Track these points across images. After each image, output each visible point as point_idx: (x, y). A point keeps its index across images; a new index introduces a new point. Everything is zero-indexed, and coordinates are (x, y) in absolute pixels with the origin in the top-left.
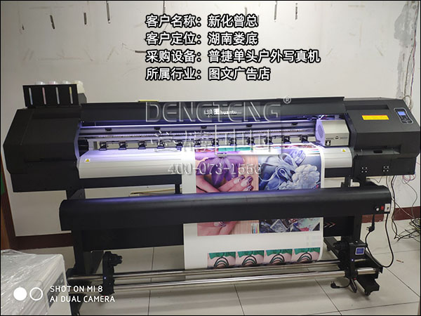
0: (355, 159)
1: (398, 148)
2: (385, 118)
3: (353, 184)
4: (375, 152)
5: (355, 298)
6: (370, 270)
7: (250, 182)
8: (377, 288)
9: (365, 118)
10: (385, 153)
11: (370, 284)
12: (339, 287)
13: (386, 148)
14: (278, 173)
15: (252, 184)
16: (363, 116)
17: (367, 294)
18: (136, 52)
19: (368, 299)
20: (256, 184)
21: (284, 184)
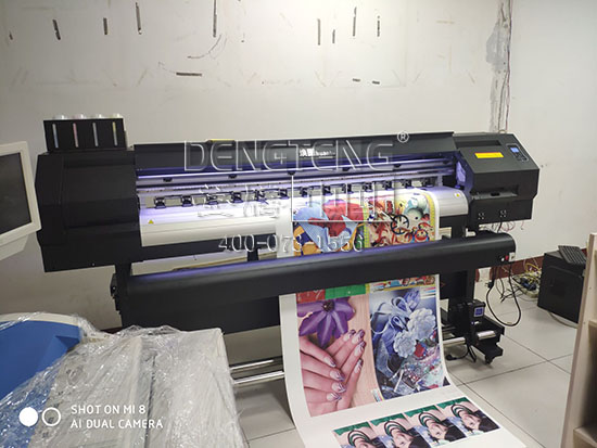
0: (471, 204)
1: (515, 190)
2: (499, 155)
3: (468, 234)
4: (492, 195)
5: (474, 368)
6: (490, 333)
7: (362, 337)
8: (500, 352)
9: (479, 156)
10: (502, 195)
11: (491, 349)
12: (455, 359)
13: (503, 190)
14: (392, 322)
15: (365, 339)
16: (477, 155)
17: (488, 361)
18: (178, 74)
19: (491, 367)
20: (368, 339)
21: (400, 334)
